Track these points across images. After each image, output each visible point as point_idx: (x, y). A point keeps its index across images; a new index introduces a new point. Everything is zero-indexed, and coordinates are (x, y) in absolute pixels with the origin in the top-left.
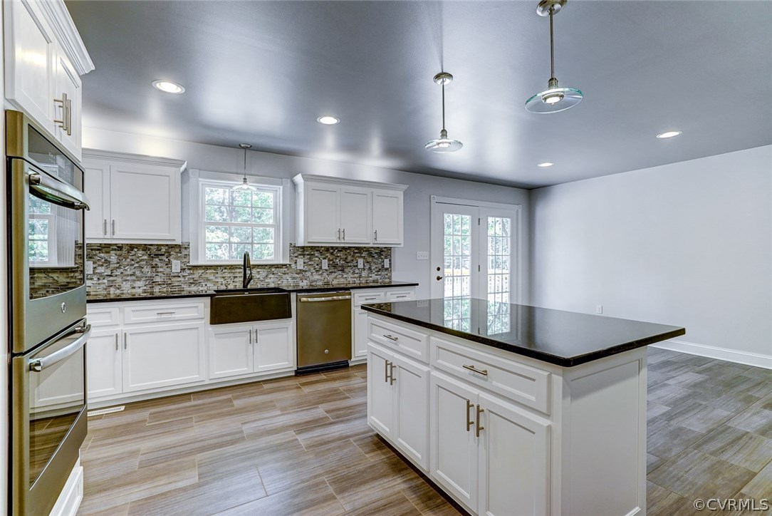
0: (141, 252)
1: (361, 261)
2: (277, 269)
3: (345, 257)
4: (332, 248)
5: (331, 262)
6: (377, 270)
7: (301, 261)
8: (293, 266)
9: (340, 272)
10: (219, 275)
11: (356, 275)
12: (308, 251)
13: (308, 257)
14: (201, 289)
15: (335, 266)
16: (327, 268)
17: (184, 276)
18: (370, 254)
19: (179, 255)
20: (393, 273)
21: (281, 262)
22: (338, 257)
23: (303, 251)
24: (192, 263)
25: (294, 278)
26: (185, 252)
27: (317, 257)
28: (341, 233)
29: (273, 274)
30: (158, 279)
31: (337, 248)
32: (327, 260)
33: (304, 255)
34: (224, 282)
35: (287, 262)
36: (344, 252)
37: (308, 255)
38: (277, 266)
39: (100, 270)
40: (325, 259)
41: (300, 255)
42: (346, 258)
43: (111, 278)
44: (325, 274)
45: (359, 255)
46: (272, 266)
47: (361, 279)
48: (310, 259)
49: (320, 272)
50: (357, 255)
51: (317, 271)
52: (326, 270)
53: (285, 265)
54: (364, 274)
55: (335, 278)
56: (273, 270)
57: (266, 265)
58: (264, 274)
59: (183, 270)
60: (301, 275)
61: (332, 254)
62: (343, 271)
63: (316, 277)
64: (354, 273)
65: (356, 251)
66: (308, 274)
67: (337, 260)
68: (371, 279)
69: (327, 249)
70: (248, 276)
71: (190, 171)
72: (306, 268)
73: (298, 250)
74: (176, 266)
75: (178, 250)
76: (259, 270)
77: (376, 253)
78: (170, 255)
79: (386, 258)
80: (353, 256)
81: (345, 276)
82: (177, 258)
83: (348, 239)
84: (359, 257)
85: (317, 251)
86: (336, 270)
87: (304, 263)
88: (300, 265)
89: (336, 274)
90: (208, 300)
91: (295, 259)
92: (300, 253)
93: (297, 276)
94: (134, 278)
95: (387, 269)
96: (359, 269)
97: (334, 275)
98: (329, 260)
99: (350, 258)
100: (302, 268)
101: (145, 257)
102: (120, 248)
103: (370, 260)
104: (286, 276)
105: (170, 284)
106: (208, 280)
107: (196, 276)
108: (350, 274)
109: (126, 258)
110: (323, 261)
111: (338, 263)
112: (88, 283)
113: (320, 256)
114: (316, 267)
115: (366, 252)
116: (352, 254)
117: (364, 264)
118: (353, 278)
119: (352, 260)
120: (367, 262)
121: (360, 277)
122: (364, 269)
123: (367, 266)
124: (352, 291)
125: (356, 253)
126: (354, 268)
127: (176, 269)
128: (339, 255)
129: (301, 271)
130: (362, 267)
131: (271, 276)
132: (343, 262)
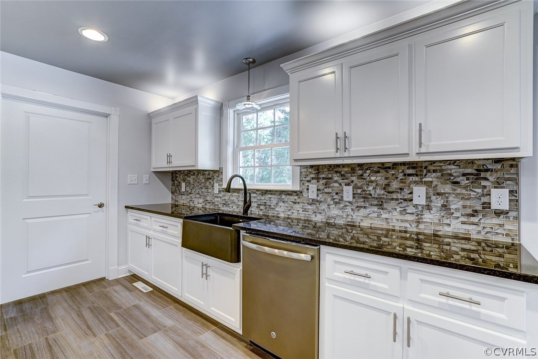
0: (202, 176)
2: (288, 196)
3: (386, 182)
5: (359, 191)
6: (469, 211)
7: (313, 187)
8: (305, 193)
9: (375, 209)
12: (325, 173)
13: (324, 181)
14: (229, 209)
15: (366, 197)
16: (351, 199)
17: (220, 197)
18: (446, 177)
19: (218, 178)
21: (290, 188)
22: (372, 182)
23: (318, 173)
24: (224, 186)
25: (305, 210)
26: (221, 176)
27: (336, 182)
28: (342, 140)
29: (283, 202)
30: (208, 198)
31: (370, 165)
33: (318, 179)
35: (297, 188)
37: (323, 178)
38: (287, 193)
39: (188, 189)
40: (348, 185)
41: (313, 178)
42: (388, 185)
43: (191, 195)
44: (349, 209)
45: (416, 179)
46: (282, 192)
47: (422, 226)
48: (326, 185)
49: (342, 205)
50: (411, 178)
51: (336, 203)
52: (349, 202)
53: (295, 192)
54: (427, 217)
55: (367, 217)
56: (283, 197)
58: (275, 201)
59: (220, 191)
60: (314, 207)
61: (361, 177)
62: (380, 206)
63: (335, 211)
64: (404, 212)
65: (410, 171)
66: (323, 206)
67: (371, 188)
68: (447, 228)
69: (353, 168)
72: (321, 197)
73: (311, 173)
74: (216, 188)
75: (217, 175)
76: (270, 196)
77: (464, 175)
78: (214, 179)
79: (498, 185)
80: (402, 181)
81: (384, 216)
82: (217, 181)
84: (416, 183)
85: (337, 172)
86: (367, 204)
87: (318, 190)
88: (312, 194)
89: (368, 211)
90: (182, 221)
91: (307, 184)
92: (313, 176)
93: (310, 207)
94: (199, 196)
95: (498, 213)
96: (416, 206)
97: (363, 212)
98: (356, 186)
99: (395, 185)
100: (315, 197)
101: (203, 180)
103: (448, 188)
104: (296, 206)
105: (214, 203)
106: (234, 202)
107: (226, 198)
108: (396, 215)
109: (196, 181)
110: (345, 188)
111: (372, 192)
112: (184, 197)
113: (341, 181)
114: (336, 197)
115: (434, 171)
116: (401, 176)
117: (428, 198)
118: (402, 221)
119: (401, 189)
120: (439, 194)
121: (419, 222)
122: (429, 207)
123: (438, 202)
124: (323, 248)
125: (409, 175)
126: (405, 204)
127: (216, 191)
128: (373, 178)
129: (313, 202)
130: (424, 203)
131: (281, 204)
132: (382, 192)
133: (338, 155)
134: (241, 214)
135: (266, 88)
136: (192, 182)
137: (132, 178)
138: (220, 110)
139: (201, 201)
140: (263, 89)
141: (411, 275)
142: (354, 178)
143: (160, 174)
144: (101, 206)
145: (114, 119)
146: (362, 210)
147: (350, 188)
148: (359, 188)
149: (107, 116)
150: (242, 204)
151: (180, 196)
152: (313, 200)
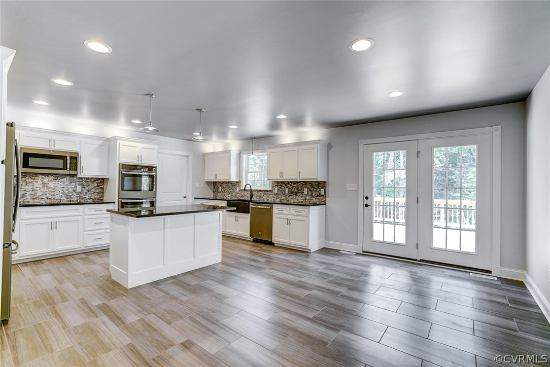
1: (306, 190)
2: (267, 192)
3: (298, 187)
4: (291, 182)
6: (316, 196)
7: (276, 189)
8: (273, 191)
11: (304, 198)
12: (280, 184)
15: (292, 192)
17: (239, 193)
18: (312, 186)
19: (238, 185)
20: (327, 198)
21: (268, 189)
22: (294, 187)
23: (278, 184)
24: (241, 188)
26: (240, 184)
27: (283, 187)
28: (281, 174)
30: (234, 194)
31: (293, 182)
33: (278, 186)
35: (271, 189)
36: (297, 184)
37: (280, 186)
39: (223, 190)
43: (225, 193)
44: (287, 196)
45: (305, 186)
46: (265, 191)
47: (306, 201)
48: (280, 188)
51: (283, 194)
53: (270, 191)
54: (308, 198)
55: (292, 199)
57: (263, 190)
59: (239, 191)
61: (291, 185)
62: (296, 195)
63: (283, 197)
64: (302, 197)
65: (304, 184)
66: (279, 196)
67: (293, 189)
68: (312, 201)
69: (289, 182)
71: (242, 152)
72: (279, 193)
73: (276, 183)
77: (316, 185)
78: (236, 185)
79: (322, 188)
81: (297, 198)
85: (284, 183)
86: (292, 194)
87: (278, 190)
88: (276, 191)
90: (226, 202)
91: (274, 188)
92: (276, 185)
93: (275, 196)
95: (322, 196)
96: (305, 194)
97: (291, 197)
99: (300, 188)
101: (231, 186)
102: (226, 182)
103: (312, 189)
104: (271, 196)
105: (236, 196)
106: (245, 195)
107: (242, 194)
108: (300, 198)
110: (286, 189)
112: (220, 194)
113: (285, 187)
114: (283, 192)
115: (309, 184)
116: (301, 185)
117: (308, 192)
120: (310, 191)
123: (310, 193)
124: (274, 205)
127: (238, 191)
129: (276, 194)
130: (307, 193)
131: (265, 195)
132: (296, 190)
133: (281, 178)
135: (259, 149)
136: (225, 187)
137: (197, 185)
138: (240, 155)
139: (230, 195)
141: (291, 209)
142: (289, 186)
143: (208, 183)
144: (185, 197)
145: (191, 158)
147: (288, 189)
148: (290, 189)
149: (187, 156)
150: (249, 196)
151: (218, 194)
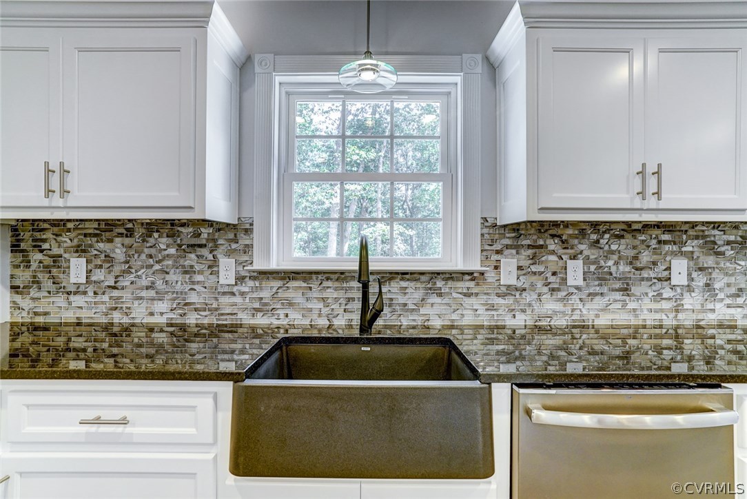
0: (164, 240)
1: (680, 269)
2: (450, 283)
3: (632, 253)
4: (595, 225)
5: (593, 268)
6: (734, 290)
7: (509, 263)
8: (491, 276)
9: (618, 296)
10: (315, 294)
11: (666, 305)
12: (530, 236)
13: (530, 252)
14: (276, 322)
15: (603, 277)
16: (580, 282)
17: (242, 294)
18: (709, 244)
19: (234, 246)
21: (460, 266)
22: (613, 252)
23: (517, 236)
24: (259, 265)
25: (492, 308)
26: (244, 240)
27: (553, 252)
29: (440, 295)
30: (193, 298)
31: (608, 229)
32: (580, 263)
33: (517, 248)
34: (325, 311)
35: (475, 266)
36: (628, 239)
37: (529, 247)
38: (450, 276)
39: (98, 275)
40: (574, 257)
41: (507, 247)
42: (636, 258)
43: (115, 293)
44: (575, 299)
45: (675, 248)
46: (435, 275)
47: (680, 316)
48: (535, 259)
49: (562, 294)
50: (667, 247)
51: (553, 290)
52: (578, 288)
53: (470, 273)
54: (689, 302)
55: (605, 309)
56: (439, 284)
57: (422, 273)
58: (418, 295)
59: (240, 279)
60: (509, 300)
61: (596, 244)
62: (625, 290)
63: (550, 305)
64: (659, 297)
65: (666, 237)
66: (529, 297)
67: (610, 263)
68: (710, 316)
69: (582, 230)
70: (372, 300)
71: (257, 58)
72: (524, 282)
73: (503, 236)
74: (227, 270)
75: (231, 236)
76: (404, 284)
77: (728, 243)
78: (216, 246)
80: (655, 251)
81: (631, 305)
82: (229, 253)
83: (672, 198)
84: (674, 254)
85: (553, 236)
86: (605, 289)
87: (520, 268)
88: (509, 276)
89: (605, 300)
90: (226, 390)
91: (495, 257)
92: (507, 242)
93: (500, 301)
94: (152, 293)
96: (673, 287)
97: (599, 302)
98: (587, 261)
99: (646, 257)
100: (513, 281)
101: (172, 251)
103: (708, 261)
104: (472, 300)
105: (216, 309)
106: (291, 304)
107: (266, 294)
108: (647, 303)
109: (139, 253)
110: (570, 263)
111: (613, 269)
112: (78, 300)
113: (561, 251)
114: (552, 279)
115: (697, 237)
116: (653, 243)
117: (689, 275)
118: (656, 311)
119: (654, 263)
120: (701, 269)
121: (677, 311)
122: (689, 288)
123: (700, 280)
125: (665, 242)
126: (659, 285)
127: (226, 278)
128: (614, 247)
129: (511, 290)
130: (684, 283)
131: (434, 299)
132: (628, 269)
134: (356, 333)
135: (390, 49)
136: (119, 253)
139: (162, 306)
140: (384, 50)
142: (582, 247)
146: (597, 299)
147: (579, 263)
148: (594, 263)
151: (60, 300)
152: (509, 286)
